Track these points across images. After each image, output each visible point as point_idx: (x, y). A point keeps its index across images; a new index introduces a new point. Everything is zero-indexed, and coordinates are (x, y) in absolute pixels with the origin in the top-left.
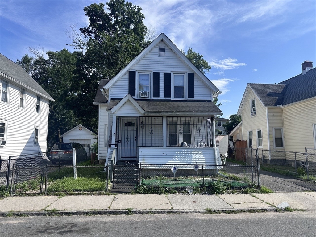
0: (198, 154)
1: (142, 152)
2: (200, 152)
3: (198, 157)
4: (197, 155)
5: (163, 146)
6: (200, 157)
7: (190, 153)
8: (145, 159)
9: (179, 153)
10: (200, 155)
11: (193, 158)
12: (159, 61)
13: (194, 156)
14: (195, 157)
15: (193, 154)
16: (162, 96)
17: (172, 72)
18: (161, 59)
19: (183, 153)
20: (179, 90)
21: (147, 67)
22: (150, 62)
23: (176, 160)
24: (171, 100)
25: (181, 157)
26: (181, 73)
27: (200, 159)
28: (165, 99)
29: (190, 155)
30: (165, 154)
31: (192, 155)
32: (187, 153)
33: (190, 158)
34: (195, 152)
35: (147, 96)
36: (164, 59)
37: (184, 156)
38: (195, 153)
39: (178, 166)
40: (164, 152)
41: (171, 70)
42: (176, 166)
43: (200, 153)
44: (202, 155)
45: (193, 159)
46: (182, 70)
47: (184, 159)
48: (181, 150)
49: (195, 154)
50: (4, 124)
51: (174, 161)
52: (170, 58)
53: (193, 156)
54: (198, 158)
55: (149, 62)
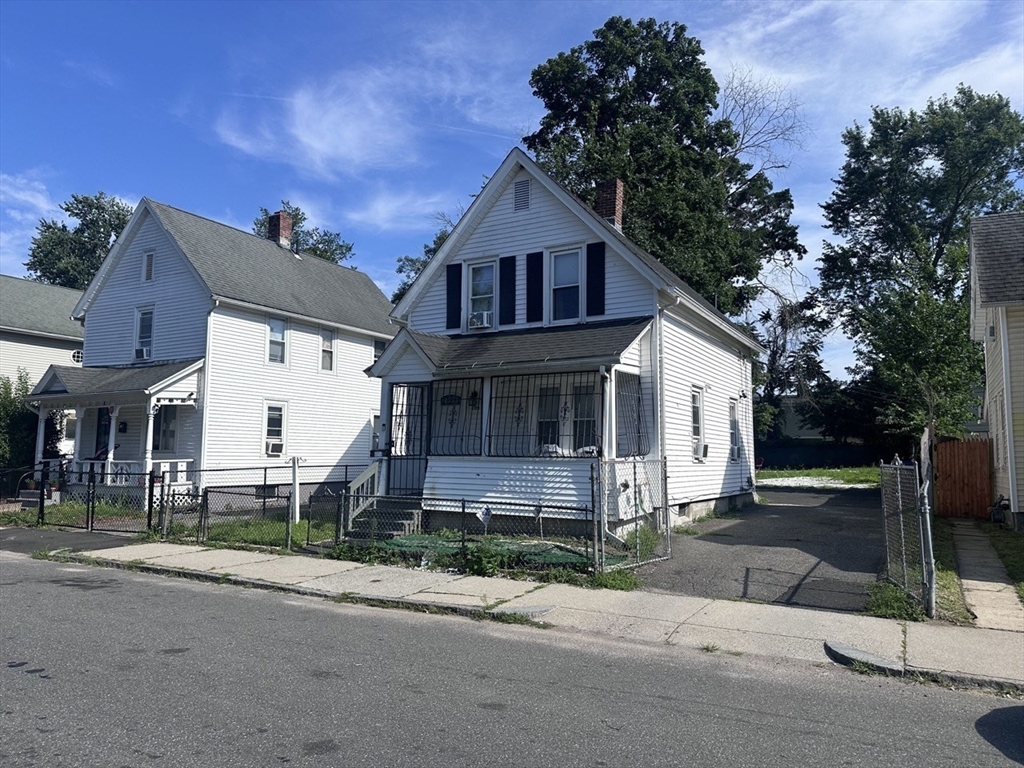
0: (559, 476)
1: (434, 469)
2: (566, 471)
3: (557, 485)
4: (558, 480)
5: (480, 455)
6: (564, 486)
7: (539, 475)
8: (437, 486)
9: (513, 472)
10: (564, 480)
11: (545, 487)
12: (515, 224)
13: (550, 482)
14: (551, 485)
15: (546, 476)
16: (521, 321)
17: (547, 248)
18: (521, 218)
19: (524, 473)
20: (566, 298)
21: (487, 248)
22: (494, 233)
23: (504, 492)
24: (542, 328)
25: (518, 483)
26: (571, 247)
27: (563, 492)
28: (527, 326)
29: (539, 478)
30: (481, 476)
31: (546, 479)
32: (533, 475)
33: (538, 487)
34: (552, 470)
35: (482, 323)
36: (528, 217)
37: (524, 480)
38: (551, 473)
39: (494, 507)
40: (478, 471)
41: (541, 244)
42: (490, 506)
43: (565, 474)
44: (570, 480)
45: (544, 490)
46: (573, 240)
47: (523, 489)
48: (519, 466)
49: (553, 476)
50: (280, 409)
51: (498, 495)
52: (542, 209)
53: (546, 482)
54: (558, 488)
55: (491, 233)
